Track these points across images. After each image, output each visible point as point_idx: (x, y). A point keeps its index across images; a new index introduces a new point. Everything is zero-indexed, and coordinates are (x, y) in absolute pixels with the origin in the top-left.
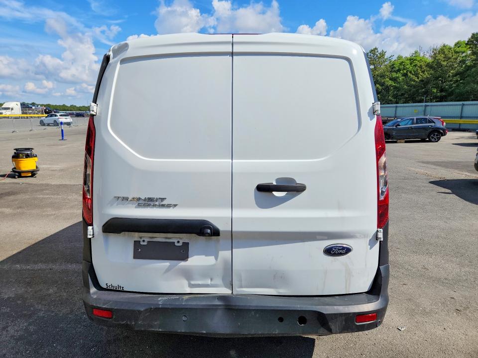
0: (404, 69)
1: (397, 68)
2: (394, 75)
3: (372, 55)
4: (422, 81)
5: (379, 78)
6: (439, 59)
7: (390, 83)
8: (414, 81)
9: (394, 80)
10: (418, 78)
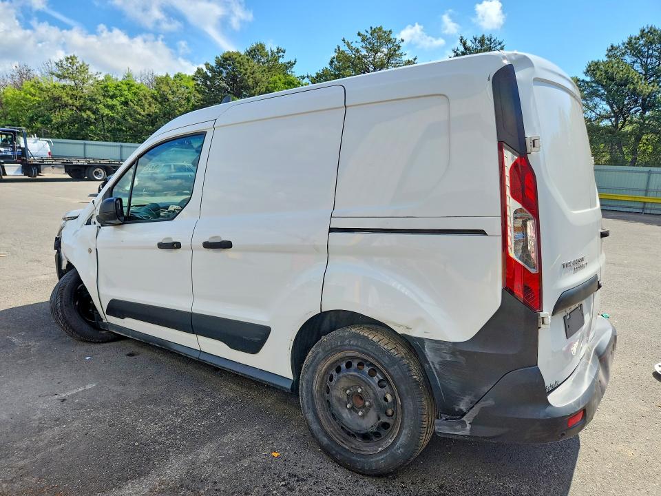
0: (121, 96)
1: (112, 93)
2: (110, 102)
3: (69, 65)
4: (148, 115)
5: (89, 102)
6: (165, 91)
7: (106, 111)
8: (140, 114)
9: (112, 108)
10: (144, 111)
